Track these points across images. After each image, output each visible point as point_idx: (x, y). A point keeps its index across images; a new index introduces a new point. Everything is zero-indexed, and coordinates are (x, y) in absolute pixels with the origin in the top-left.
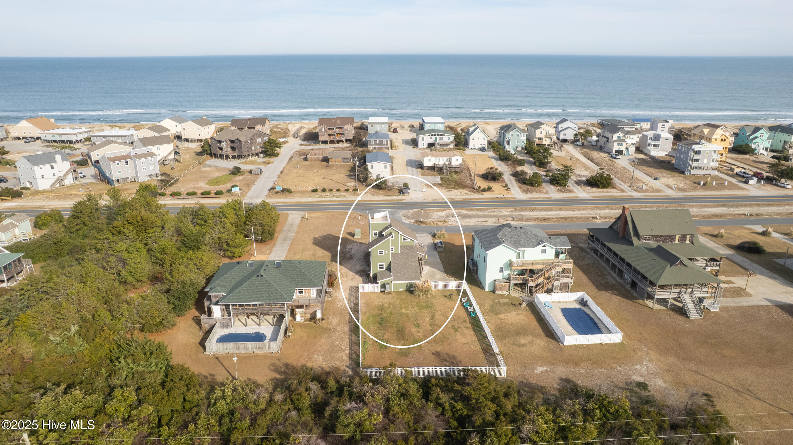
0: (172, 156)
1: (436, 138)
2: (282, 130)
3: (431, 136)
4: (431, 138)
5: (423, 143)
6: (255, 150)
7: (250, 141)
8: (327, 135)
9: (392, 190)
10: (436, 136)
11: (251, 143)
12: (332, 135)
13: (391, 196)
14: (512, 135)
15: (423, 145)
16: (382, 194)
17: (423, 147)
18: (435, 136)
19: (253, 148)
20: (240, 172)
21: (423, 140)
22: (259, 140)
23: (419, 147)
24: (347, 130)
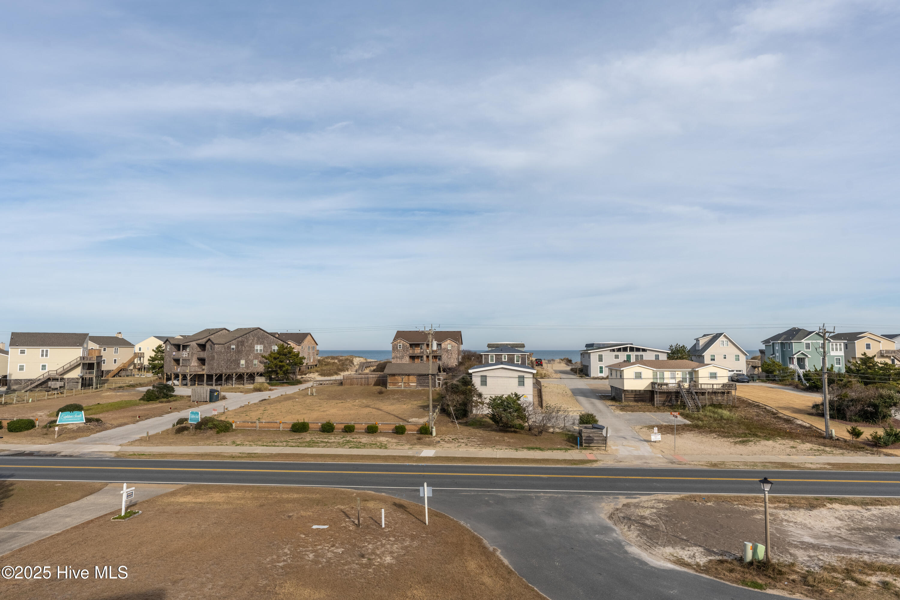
0: (77, 373)
1: (629, 357)
2: (340, 361)
3: (616, 353)
4: (617, 357)
5: (601, 368)
6: (247, 367)
7: (237, 347)
8: (407, 358)
9: (544, 435)
10: (628, 353)
11: (239, 352)
12: (418, 357)
13: (540, 449)
14: (808, 345)
15: (601, 372)
16: (509, 445)
17: (600, 375)
18: (626, 353)
19: (243, 362)
20: (167, 396)
21: (601, 359)
22: (259, 348)
23: (592, 375)
24: (447, 351)
